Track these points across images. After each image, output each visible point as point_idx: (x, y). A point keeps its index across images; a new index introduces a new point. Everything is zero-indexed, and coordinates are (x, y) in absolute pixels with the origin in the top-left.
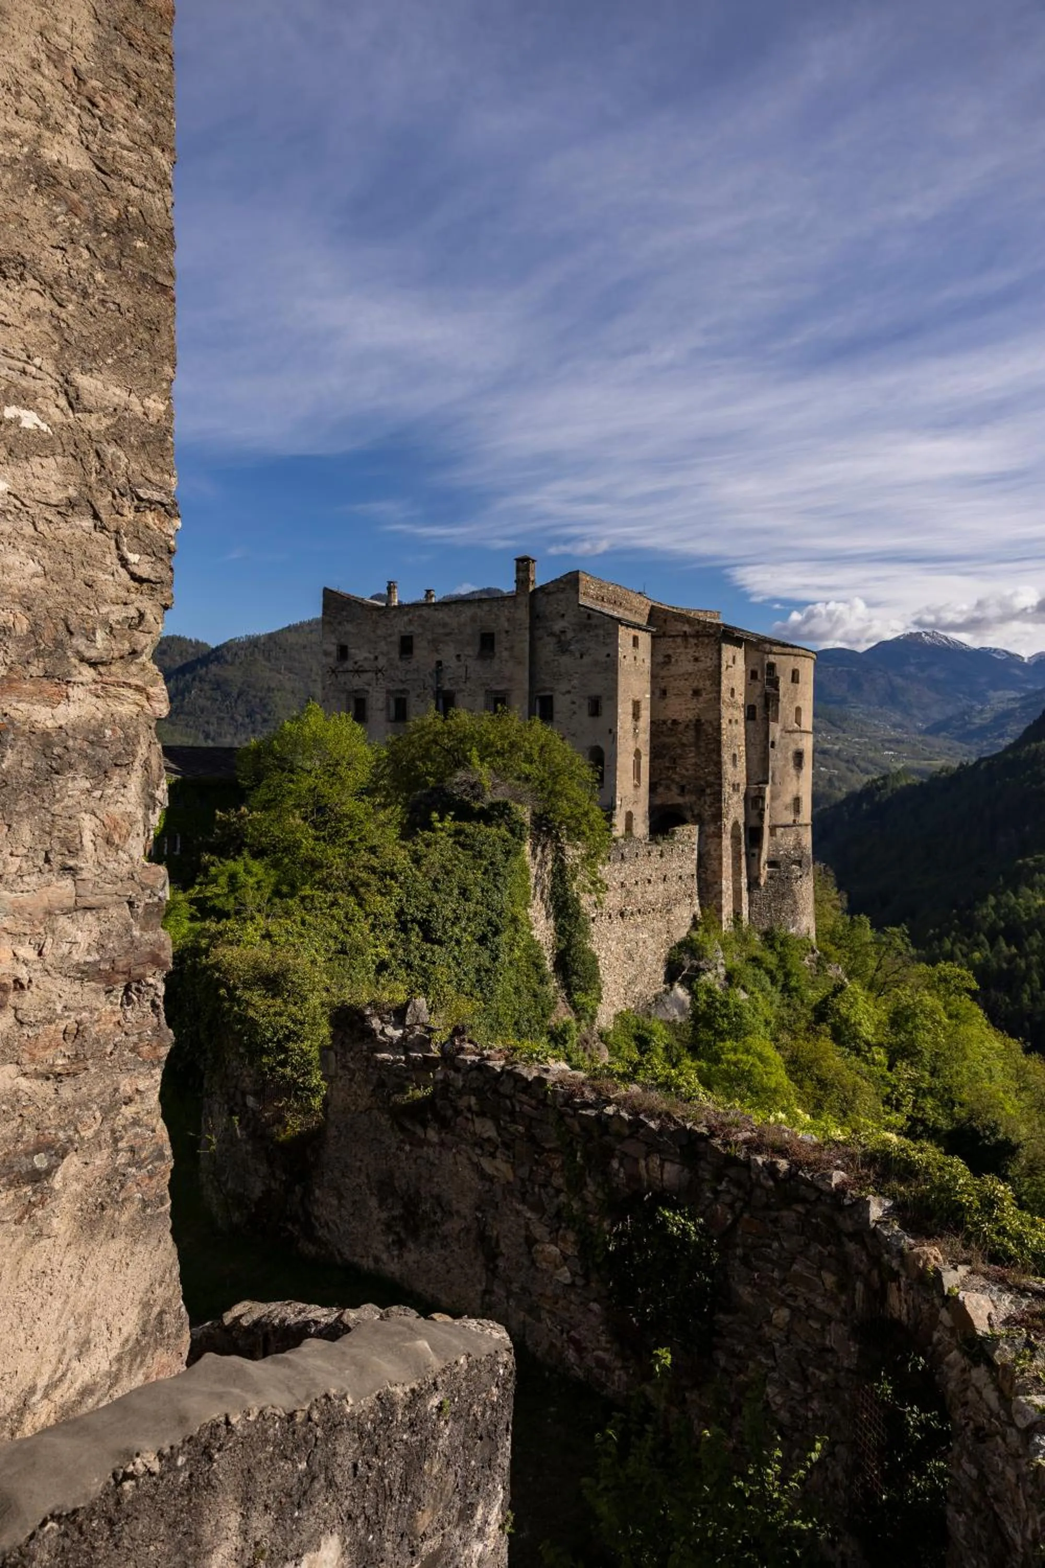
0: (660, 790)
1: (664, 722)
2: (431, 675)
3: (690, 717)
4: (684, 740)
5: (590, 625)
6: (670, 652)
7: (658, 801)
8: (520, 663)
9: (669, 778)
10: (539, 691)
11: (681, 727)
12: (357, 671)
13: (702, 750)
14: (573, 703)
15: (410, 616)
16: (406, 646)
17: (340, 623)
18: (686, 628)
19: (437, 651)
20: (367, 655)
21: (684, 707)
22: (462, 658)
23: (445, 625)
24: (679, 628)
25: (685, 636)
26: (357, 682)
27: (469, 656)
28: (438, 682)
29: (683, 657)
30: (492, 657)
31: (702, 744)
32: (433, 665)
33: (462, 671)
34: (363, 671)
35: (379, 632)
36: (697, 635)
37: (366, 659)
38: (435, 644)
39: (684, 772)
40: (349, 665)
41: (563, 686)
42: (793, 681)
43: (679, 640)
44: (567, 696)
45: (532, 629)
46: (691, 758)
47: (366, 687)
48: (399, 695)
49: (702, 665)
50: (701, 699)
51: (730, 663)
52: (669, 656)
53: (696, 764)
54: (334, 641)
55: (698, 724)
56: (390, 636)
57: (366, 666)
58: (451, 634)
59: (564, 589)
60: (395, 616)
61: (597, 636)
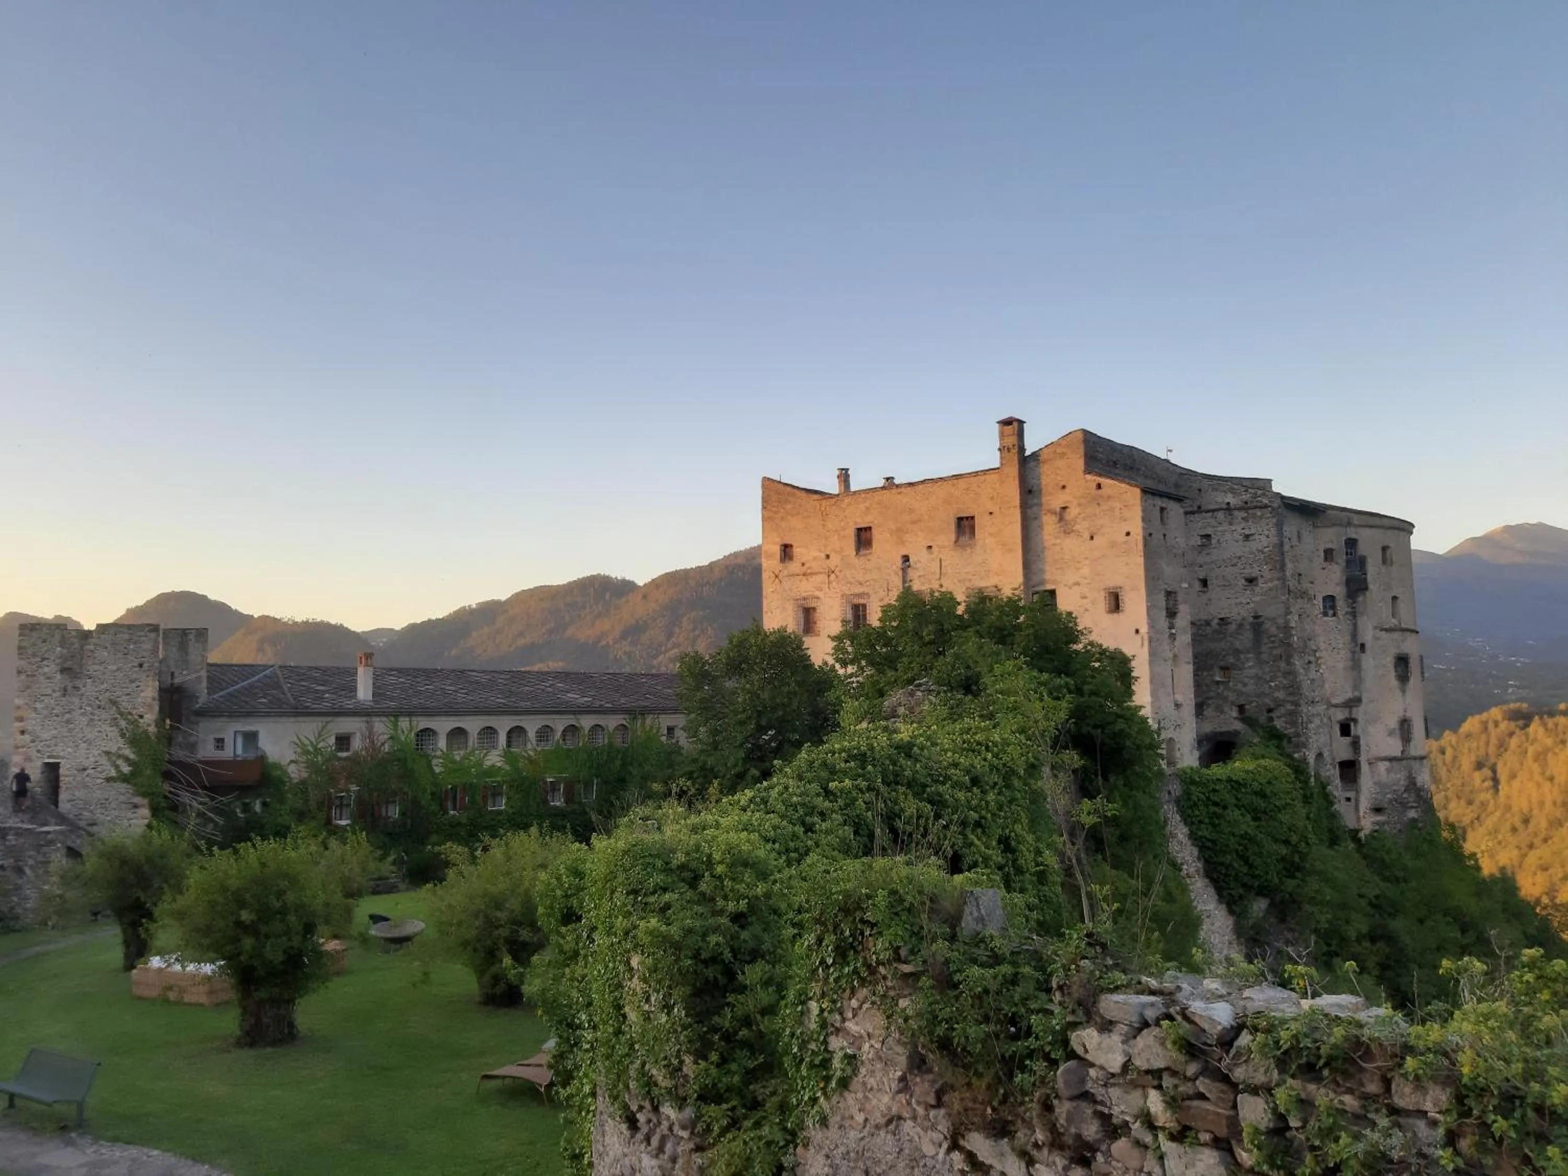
0: (1208, 712)
1: (1208, 623)
2: (896, 574)
3: (1244, 613)
4: (1237, 644)
5: (1101, 497)
6: (1208, 531)
7: (1208, 728)
8: (1010, 550)
9: (1219, 696)
10: (1038, 585)
11: (1233, 627)
12: (804, 575)
13: (1265, 657)
14: (1084, 597)
15: (867, 504)
16: (863, 538)
17: (782, 518)
18: (1230, 498)
19: (902, 542)
20: (816, 554)
21: (1233, 601)
22: (935, 549)
23: (911, 511)
24: (1219, 499)
25: (1228, 509)
26: (806, 588)
27: (944, 547)
28: (904, 581)
29: (1228, 536)
30: (972, 546)
31: (1264, 648)
32: (899, 562)
33: (935, 567)
34: (811, 574)
35: (830, 525)
36: (1245, 507)
37: (815, 558)
38: (899, 534)
39: (1240, 686)
40: (794, 567)
41: (1071, 577)
42: (1384, 562)
43: (1221, 515)
44: (1076, 588)
45: (1025, 506)
46: (1250, 668)
47: (817, 593)
48: (856, 601)
49: (1254, 545)
50: (1257, 589)
51: (1295, 541)
52: (1208, 537)
53: (1258, 678)
54: (778, 540)
55: (1257, 624)
56: (844, 529)
57: (815, 566)
58: (920, 521)
59: (1064, 454)
60: (849, 504)
61: (1112, 509)
